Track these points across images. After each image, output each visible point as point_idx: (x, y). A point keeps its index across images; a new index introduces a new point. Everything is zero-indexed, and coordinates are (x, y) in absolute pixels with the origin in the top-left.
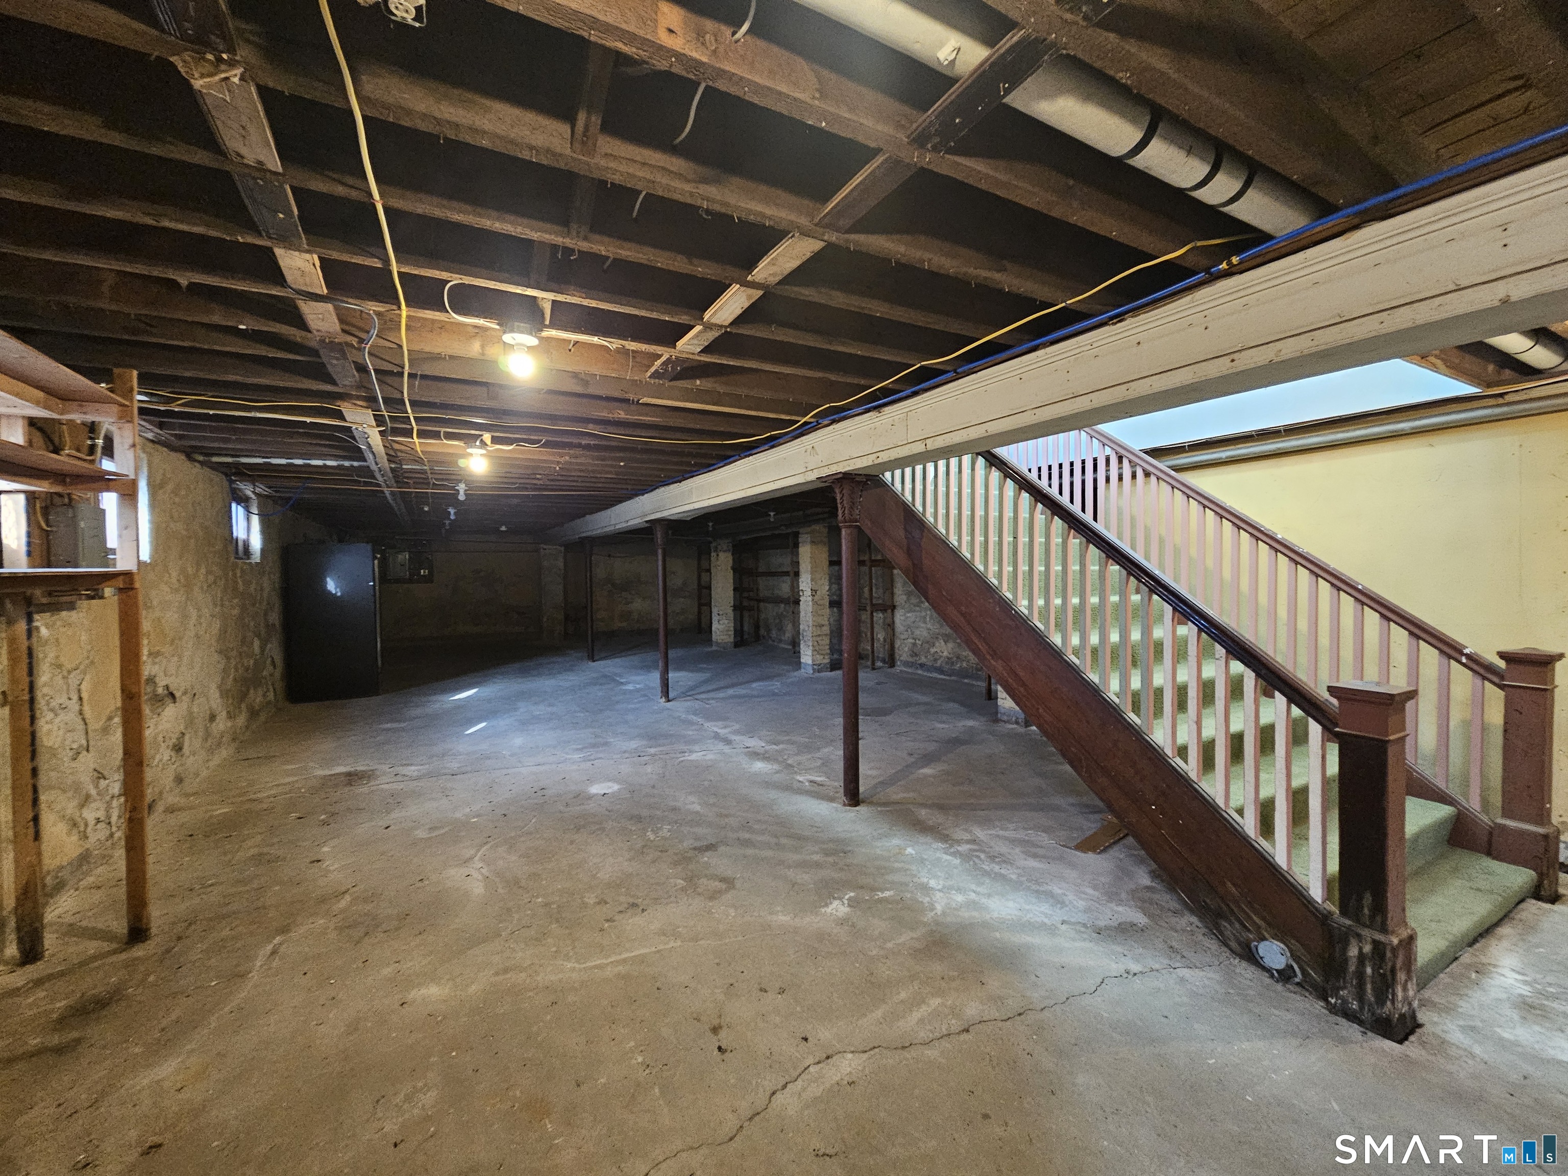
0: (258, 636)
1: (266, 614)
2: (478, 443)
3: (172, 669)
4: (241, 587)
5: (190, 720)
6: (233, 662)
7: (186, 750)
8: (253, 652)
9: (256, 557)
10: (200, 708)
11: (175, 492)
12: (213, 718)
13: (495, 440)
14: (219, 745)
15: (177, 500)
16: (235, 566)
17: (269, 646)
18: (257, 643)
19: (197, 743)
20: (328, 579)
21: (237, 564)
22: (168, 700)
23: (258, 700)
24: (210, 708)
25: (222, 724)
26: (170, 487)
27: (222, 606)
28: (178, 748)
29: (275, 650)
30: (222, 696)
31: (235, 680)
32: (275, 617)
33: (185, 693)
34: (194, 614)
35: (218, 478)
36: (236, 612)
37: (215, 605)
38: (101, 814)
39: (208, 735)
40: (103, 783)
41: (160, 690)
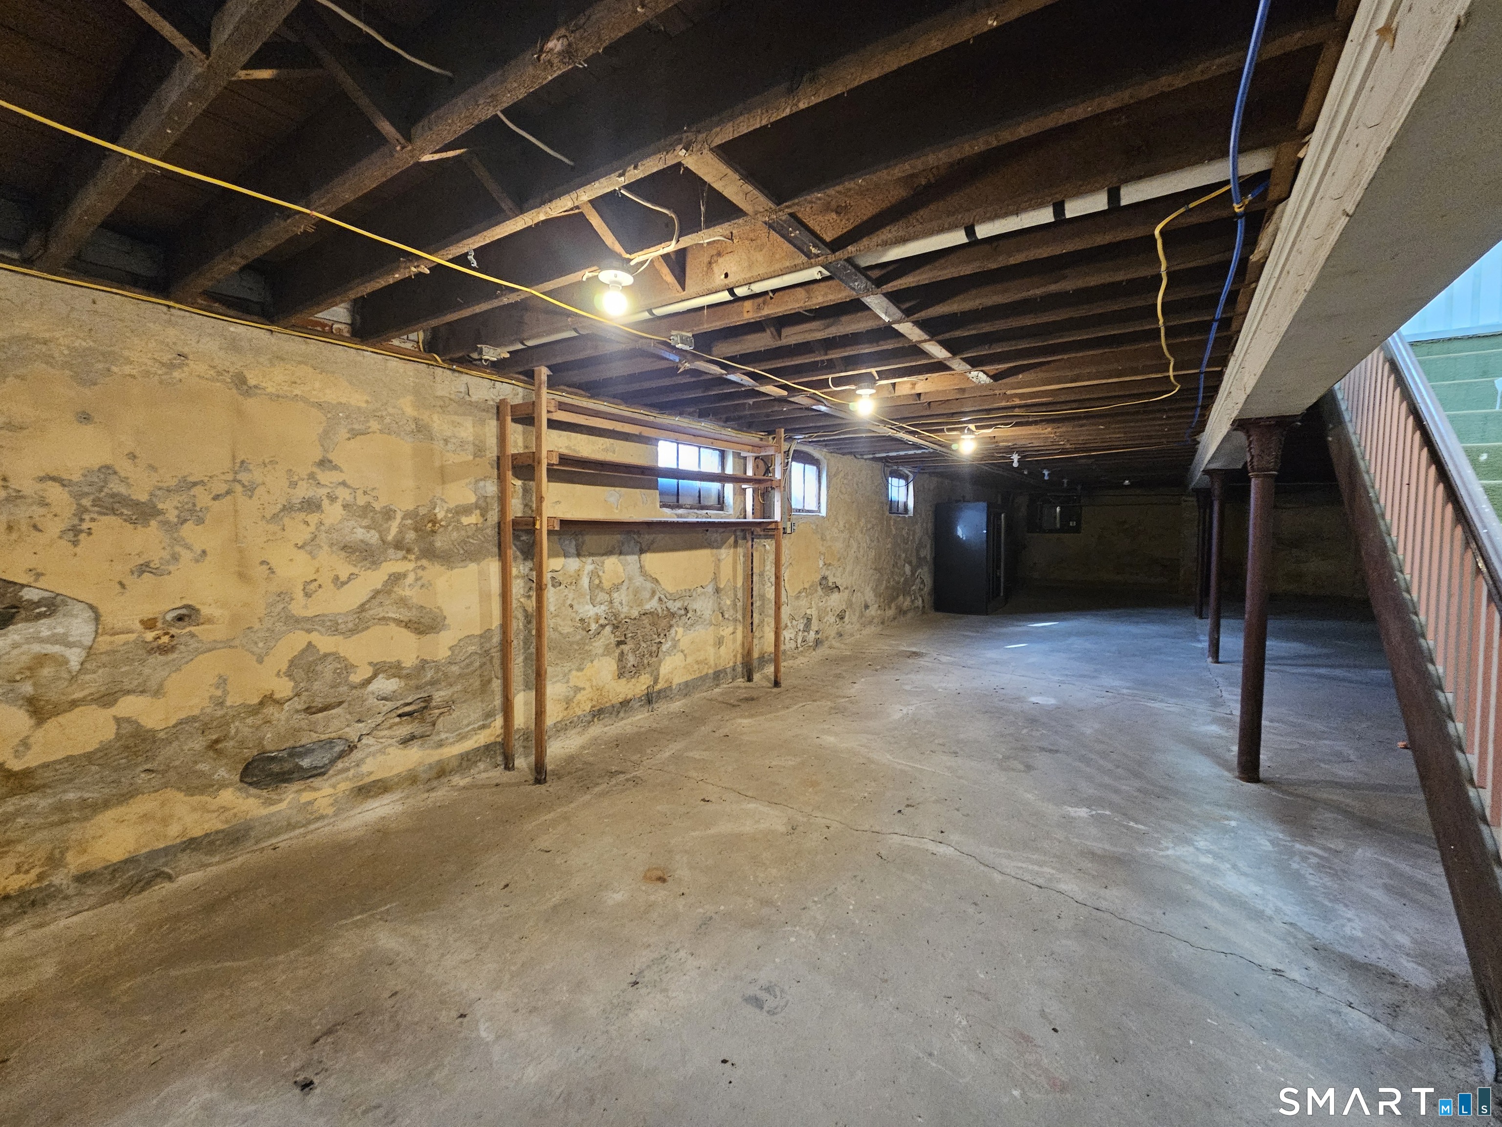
0: (910, 563)
1: (918, 551)
2: (966, 431)
3: (838, 574)
4: (894, 532)
5: (850, 604)
6: (886, 577)
7: (846, 619)
8: (905, 573)
9: (911, 512)
10: (857, 598)
11: (845, 477)
12: (867, 607)
13: (977, 427)
14: (871, 622)
15: (845, 482)
16: (889, 519)
17: (920, 570)
18: (908, 568)
19: (855, 619)
20: (958, 528)
21: (890, 518)
22: (836, 590)
23: (906, 603)
24: (865, 601)
25: (873, 611)
26: (842, 474)
27: (879, 541)
28: (841, 618)
29: (925, 574)
30: (875, 596)
31: (887, 588)
32: (927, 553)
33: (847, 588)
34: (855, 545)
35: (880, 465)
36: (889, 546)
37: (872, 541)
38: (793, 636)
39: (862, 615)
40: (794, 622)
41: (830, 584)
